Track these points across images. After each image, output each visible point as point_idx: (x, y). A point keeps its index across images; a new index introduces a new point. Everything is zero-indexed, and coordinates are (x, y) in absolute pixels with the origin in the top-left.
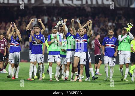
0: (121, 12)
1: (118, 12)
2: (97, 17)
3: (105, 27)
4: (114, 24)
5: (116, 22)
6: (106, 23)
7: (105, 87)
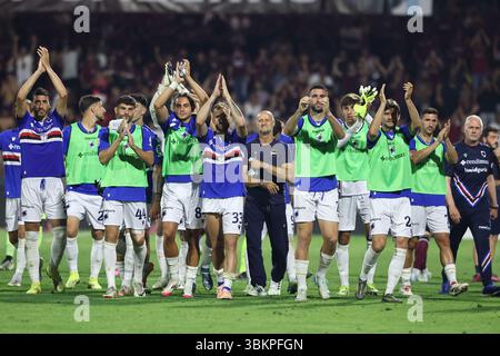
0: (357, 33)
1: (344, 32)
2: (263, 53)
3: (297, 90)
4: (329, 81)
5: (336, 71)
6: (302, 76)
7: (298, 323)
